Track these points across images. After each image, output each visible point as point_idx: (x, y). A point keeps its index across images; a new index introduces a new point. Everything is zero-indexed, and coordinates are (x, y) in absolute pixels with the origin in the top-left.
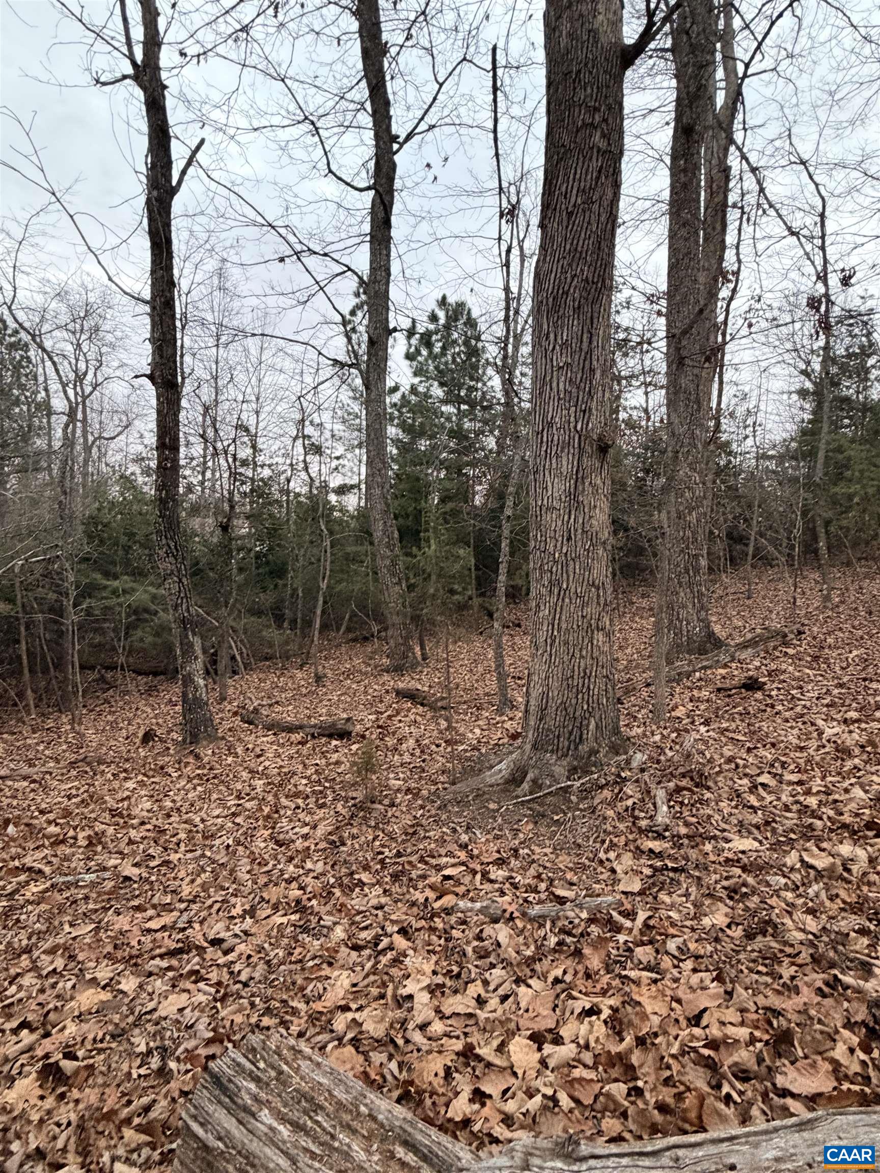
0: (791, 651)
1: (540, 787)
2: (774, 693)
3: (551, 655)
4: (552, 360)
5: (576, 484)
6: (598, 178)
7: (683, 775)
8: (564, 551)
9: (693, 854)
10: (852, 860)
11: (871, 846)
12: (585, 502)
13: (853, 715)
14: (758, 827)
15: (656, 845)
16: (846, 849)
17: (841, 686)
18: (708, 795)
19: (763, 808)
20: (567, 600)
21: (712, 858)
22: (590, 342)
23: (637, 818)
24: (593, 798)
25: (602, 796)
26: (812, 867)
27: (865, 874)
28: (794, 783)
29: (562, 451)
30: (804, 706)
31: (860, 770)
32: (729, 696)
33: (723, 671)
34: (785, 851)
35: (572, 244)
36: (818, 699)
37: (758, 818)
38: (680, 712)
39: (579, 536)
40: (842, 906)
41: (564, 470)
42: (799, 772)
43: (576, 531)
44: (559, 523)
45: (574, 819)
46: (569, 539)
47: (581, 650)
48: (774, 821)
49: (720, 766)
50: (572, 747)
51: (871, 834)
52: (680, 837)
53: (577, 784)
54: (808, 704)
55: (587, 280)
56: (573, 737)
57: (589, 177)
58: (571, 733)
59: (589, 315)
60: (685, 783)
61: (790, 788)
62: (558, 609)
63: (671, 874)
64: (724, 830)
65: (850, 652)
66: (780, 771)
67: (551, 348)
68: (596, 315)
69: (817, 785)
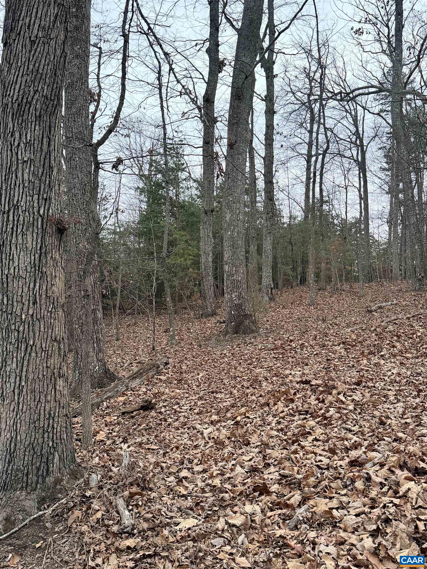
0: (163, 378)
1: (13, 524)
2: (163, 410)
3: (19, 403)
4: (17, 154)
5: (40, 257)
6: (55, 22)
7: (131, 484)
8: (31, 312)
9: (158, 540)
10: (253, 514)
11: (261, 501)
12: (48, 273)
13: (215, 417)
14: (192, 509)
15: (130, 542)
16: (248, 508)
17: (200, 398)
18: (154, 495)
19: (190, 494)
20: (33, 354)
21: (171, 539)
22: (49, 145)
23: (108, 526)
24: (66, 520)
25: (75, 516)
26: (234, 525)
27: (262, 521)
28: (201, 472)
29: (27, 230)
30: (184, 416)
31: (233, 454)
32: (133, 417)
33: (122, 399)
34: (214, 520)
35: (34, 65)
36: (190, 410)
37: (189, 502)
38: (101, 436)
39: (43, 301)
40: (258, 544)
41: (29, 245)
42: (201, 464)
43: (41, 296)
44: (26, 290)
45: (55, 542)
46: (35, 303)
47: (46, 396)
48: (202, 502)
49: (152, 471)
50: (40, 480)
51: (257, 494)
52: (144, 531)
53: (49, 511)
54: (186, 414)
55: (46, 97)
56: (41, 472)
57: (48, 19)
58: (38, 469)
59: (48, 124)
60: (134, 489)
61: (200, 476)
62: (26, 363)
63: (149, 560)
64: (171, 518)
65: (198, 374)
66: (189, 466)
67: (16, 144)
68: (53, 125)
69: (215, 470)
